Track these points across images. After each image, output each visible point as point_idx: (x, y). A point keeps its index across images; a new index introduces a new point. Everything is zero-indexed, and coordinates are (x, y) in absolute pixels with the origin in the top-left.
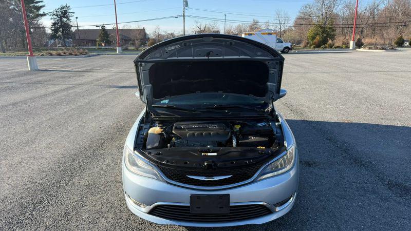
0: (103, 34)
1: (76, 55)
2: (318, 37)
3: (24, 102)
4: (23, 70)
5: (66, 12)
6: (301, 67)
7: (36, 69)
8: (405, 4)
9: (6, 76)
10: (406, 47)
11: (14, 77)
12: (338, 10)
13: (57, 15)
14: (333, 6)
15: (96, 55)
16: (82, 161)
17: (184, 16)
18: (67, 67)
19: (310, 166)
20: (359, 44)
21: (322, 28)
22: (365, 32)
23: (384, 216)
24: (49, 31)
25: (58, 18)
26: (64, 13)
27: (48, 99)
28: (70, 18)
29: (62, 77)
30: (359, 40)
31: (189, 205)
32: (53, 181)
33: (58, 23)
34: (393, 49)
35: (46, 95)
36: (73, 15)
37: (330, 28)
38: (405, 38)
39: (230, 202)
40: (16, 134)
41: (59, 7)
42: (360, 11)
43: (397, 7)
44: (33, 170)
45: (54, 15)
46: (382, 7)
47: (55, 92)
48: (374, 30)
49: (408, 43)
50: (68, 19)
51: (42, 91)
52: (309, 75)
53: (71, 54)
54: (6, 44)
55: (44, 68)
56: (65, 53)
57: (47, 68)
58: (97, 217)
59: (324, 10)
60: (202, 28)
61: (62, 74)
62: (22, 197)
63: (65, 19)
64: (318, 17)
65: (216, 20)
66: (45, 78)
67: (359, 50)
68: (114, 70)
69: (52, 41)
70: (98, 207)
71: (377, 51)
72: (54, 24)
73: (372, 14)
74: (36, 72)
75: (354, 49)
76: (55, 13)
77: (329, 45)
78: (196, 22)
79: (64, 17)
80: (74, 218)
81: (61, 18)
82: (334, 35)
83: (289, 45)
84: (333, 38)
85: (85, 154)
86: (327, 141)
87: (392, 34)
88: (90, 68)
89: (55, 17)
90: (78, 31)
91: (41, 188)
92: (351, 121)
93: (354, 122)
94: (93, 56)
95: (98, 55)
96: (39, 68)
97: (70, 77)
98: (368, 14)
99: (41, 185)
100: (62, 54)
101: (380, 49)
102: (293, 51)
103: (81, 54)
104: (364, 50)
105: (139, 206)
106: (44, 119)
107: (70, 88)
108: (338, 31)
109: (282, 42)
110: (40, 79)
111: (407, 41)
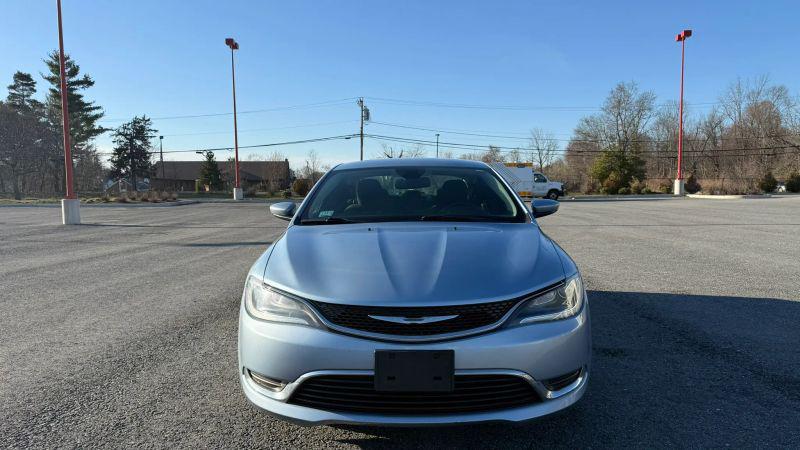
0: (209, 170)
1: (155, 202)
2: (612, 175)
3: (50, 268)
4: (53, 224)
5: (142, 128)
6: (584, 219)
7: (77, 222)
8: (769, 119)
9: (17, 232)
10: (780, 194)
11: (34, 234)
12: (647, 128)
13: (125, 135)
14: (636, 119)
15: (194, 203)
16: (156, 349)
17: (362, 135)
18: (136, 220)
19: (613, 355)
20: (691, 187)
21: (619, 157)
22: (702, 168)
23: (768, 428)
24: (107, 164)
25: (126, 141)
26: (138, 131)
27: (96, 263)
28: (150, 140)
29: (126, 235)
30: (692, 181)
31: (373, 373)
32: (95, 378)
33: (127, 149)
34: (755, 194)
35: (91, 259)
36: (154, 134)
37: (634, 159)
38: (777, 178)
39: (456, 367)
40: (29, 310)
41: (131, 121)
42: (687, 131)
43: (755, 124)
44: (56, 361)
45: (120, 134)
46: (728, 123)
47: (110, 255)
48: (718, 166)
49: (783, 188)
50: (146, 142)
51: (83, 253)
52: (600, 230)
53: (145, 200)
54: (24, 184)
55: (93, 222)
56: (134, 199)
57: (98, 221)
58: (181, 430)
59: (620, 128)
60: (396, 156)
61: (124, 231)
62: (30, 401)
63: (139, 143)
64: (612, 138)
65: (420, 143)
66: (92, 236)
67: (691, 196)
68: (224, 224)
69: (111, 183)
70: (184, 415)
71: (726, 197)
72: (118, 151)
73: (712, 136)
74: (77, 227)
75: (682, 195)
76: (121, 131)
77: (634, 188)
78: (384, 146)
79: (137, 138)
80: (134, 432)
81: (131, 140)
82: (643, 171)
83: (558, 186)
84: (641, 177)
85: (162, 339)
86: (644, 320)
87: (753, 170)
88: (181, 222)
89: (122, 138)
90: (161, 164)
91: (71, 387)
92: (688, 293)
93: (693, 293)
94: (188, 204)
95: (198, 203)
96: (82, 222)
97: (141, 235)
98: (703, 136)
99: (71, 382)
100: (128, 200)
101: (732, 194)
102: (567, 198)
103: (165, 200)
104: (702, 197)
105: (271, 390)
106: (85, 291)
107: (139, 249)
108: (650, 164)
109: (545, 181)
110: (81, 237)
111: (782, 184)
